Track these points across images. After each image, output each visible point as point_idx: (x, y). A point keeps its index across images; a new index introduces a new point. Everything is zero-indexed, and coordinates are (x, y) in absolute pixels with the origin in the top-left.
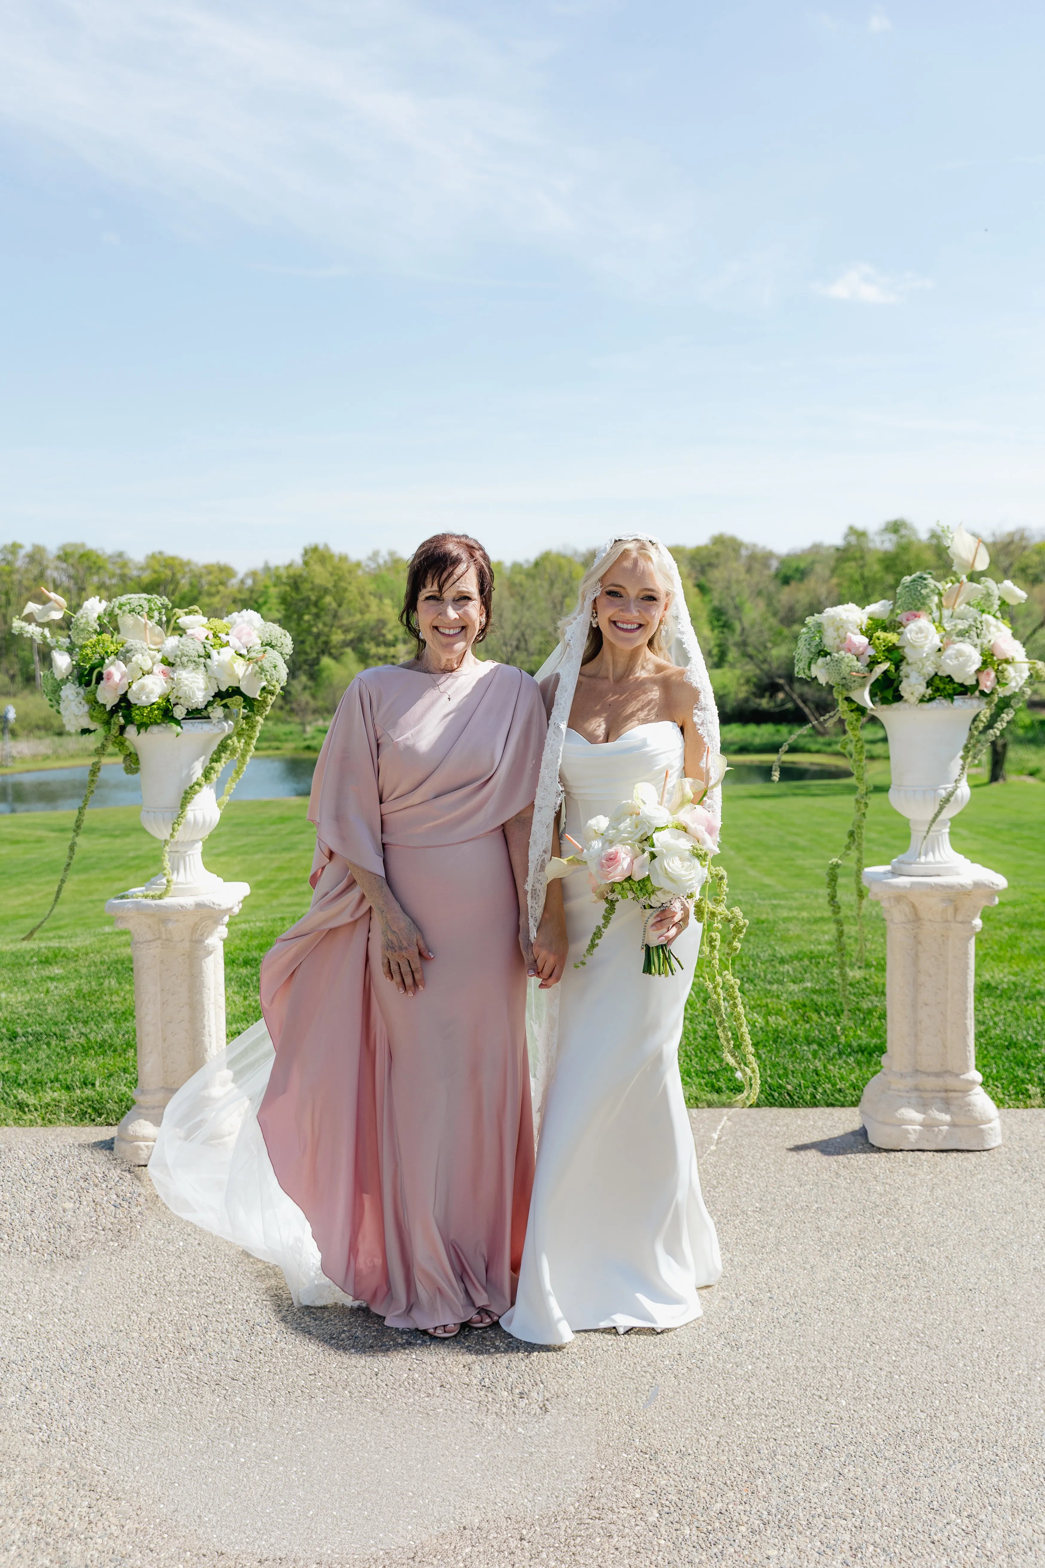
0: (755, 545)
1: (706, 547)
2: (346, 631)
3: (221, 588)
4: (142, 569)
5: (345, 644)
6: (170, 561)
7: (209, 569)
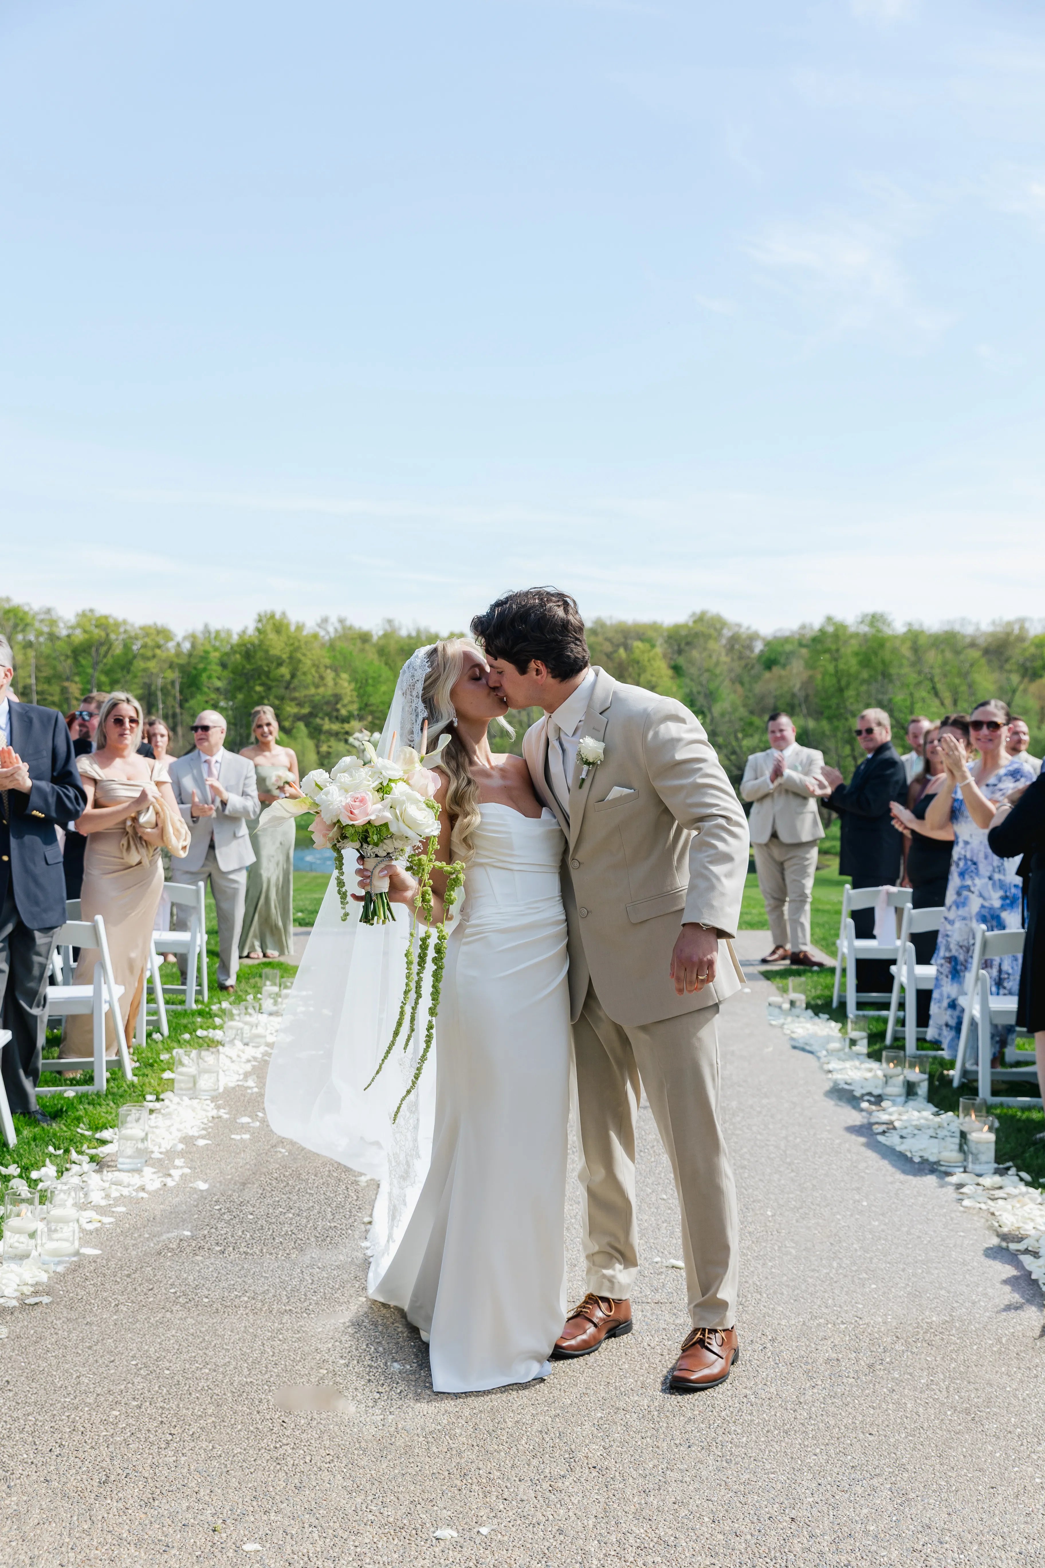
0: (739, 625)
1: (686, 626)
2: (300, 705)
3: (158, 652)
4: (73, 628)
5: (298, 718)
6: (103, 621)
7: (146, 631)
